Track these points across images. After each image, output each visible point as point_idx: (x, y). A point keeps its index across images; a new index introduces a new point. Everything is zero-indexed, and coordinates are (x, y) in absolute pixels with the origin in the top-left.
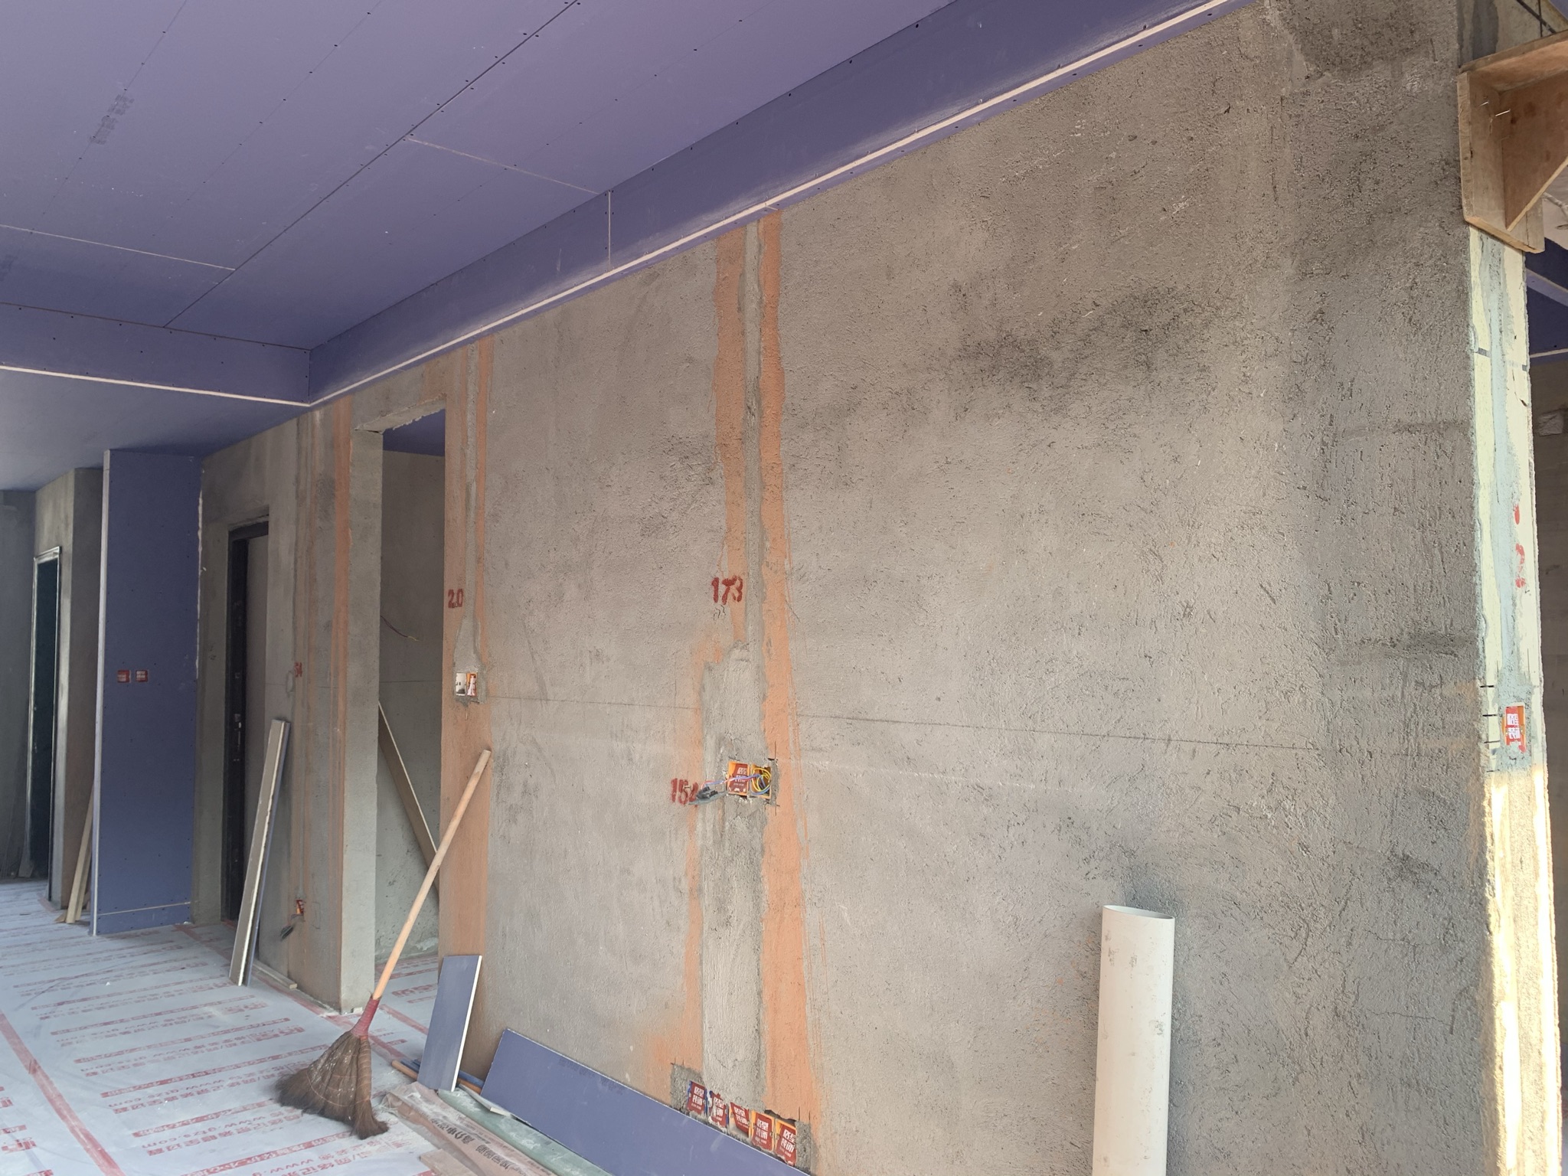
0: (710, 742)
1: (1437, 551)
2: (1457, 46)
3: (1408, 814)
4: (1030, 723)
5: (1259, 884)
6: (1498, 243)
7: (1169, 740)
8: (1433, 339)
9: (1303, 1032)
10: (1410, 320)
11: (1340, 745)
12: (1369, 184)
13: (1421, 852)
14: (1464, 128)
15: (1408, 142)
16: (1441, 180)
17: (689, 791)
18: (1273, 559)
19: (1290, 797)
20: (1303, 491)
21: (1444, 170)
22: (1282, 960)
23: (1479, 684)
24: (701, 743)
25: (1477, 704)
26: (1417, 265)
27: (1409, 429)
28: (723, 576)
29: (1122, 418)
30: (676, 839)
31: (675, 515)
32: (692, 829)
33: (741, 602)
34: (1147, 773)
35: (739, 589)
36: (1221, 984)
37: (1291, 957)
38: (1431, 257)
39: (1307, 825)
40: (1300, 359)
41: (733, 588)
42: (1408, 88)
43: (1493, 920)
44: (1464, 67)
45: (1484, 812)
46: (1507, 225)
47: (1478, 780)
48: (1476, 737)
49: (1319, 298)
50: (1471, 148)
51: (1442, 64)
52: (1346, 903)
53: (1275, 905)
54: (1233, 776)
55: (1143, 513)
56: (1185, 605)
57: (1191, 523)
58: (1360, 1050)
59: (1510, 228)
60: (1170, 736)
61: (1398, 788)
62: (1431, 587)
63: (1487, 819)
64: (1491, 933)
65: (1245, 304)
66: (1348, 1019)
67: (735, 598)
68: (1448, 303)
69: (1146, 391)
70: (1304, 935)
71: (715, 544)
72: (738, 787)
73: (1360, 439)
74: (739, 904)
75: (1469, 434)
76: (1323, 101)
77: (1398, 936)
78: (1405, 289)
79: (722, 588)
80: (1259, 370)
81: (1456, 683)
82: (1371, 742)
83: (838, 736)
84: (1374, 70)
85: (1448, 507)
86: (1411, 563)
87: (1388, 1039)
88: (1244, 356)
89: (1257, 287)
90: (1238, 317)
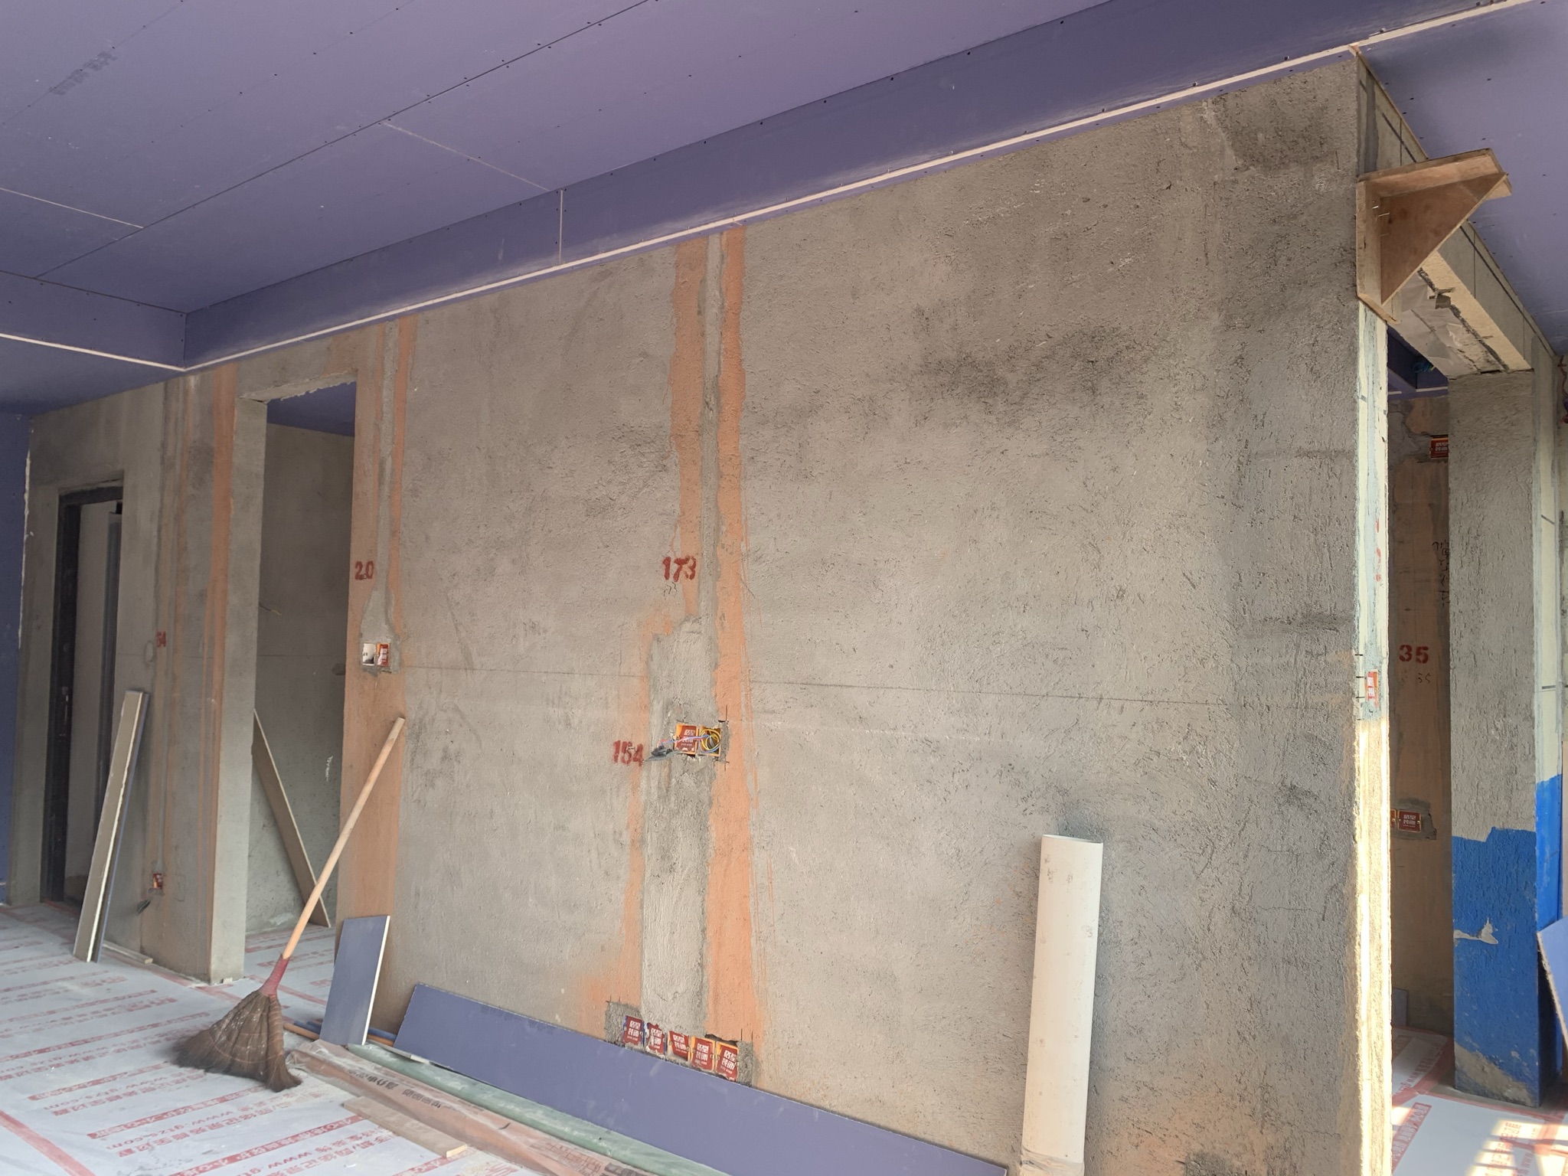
0: (657, 707)
1: (1326, 550)
2: (1356, 160)
3: (1296, 754)
4: (977, 685)
5: (1174, 813)
6: (1374, 315)
7: (1101, 699)
8: (1329, 386)
9: (1206, 927)
10: (1312, 369)
11: (1244, 701)
12: (1283, 260)
13: (1305, 783)
14: (1360, 225)
15: (1315, 230)
16: (1339, 263)
17: (633, 752)
18: (1195, 554)
19: (1202, 743)
20: (1221, 499)
21: (1342, 255)
22: (1191, 873)
23: (1354, 653)
24: (647, 707)
25: (1353, 667)
26: (1318, 327)
27: (1308, 454)
28: (675, 555)
29: (1069, 433)
30: (618, 796)
31: (624, 499)
32: (635, 787)
33: (694, 580)
34: (1081, 726)
35: (693, 568)
36: (1140, 894)
37: (1198, 869)
38: (1330, 322)
39: (1215, 764)
40: (1223, 394)
41: (685, 567)
42: (1317, 188)
43: (1358, 832)
44: (1361, 177)
45: (1354, 750)
46: (1382, 301)
47: (1351, 725)
48: (1351, 693)
49: (1240, 347)
50: (1365, 241)
51: (1344, 172)
52: (1245, 824)
53: (1187, 829)
54: (1155, 726)
55: (1085, 512)
56: (1119, 588)
57: (1126, 522)
58: (1251, 938)
59: (1385, 304)
60: (1101, 695)
61: (1289, 734)
62: (1321, 578)
63: (1356, 756)
64: (1356, 842)
65: (1178, 346)
66: (1243, 915)
67: (687, 576)
68: (1341, 359)
69: (1091, 411)
70: (1210, 852)
71: (668, 526)
72: (686, 747)
73: (1269, 460)
74: (685, 851)
75: (1354, 461)
76: (1248, 190)
77: (1285, 848)
78: (1308, 345)
79: (674, 567)
80: (1188, 400)
81: (1336, 652)
82: (1269, 698)
83: (792, 700)
84: (1291, 170)
85: (1336, 516)
86: (1306, 559)
87: (1274, 928)
88: (1176, 388)
89: (1189, 333)
90: (1173, 357)
